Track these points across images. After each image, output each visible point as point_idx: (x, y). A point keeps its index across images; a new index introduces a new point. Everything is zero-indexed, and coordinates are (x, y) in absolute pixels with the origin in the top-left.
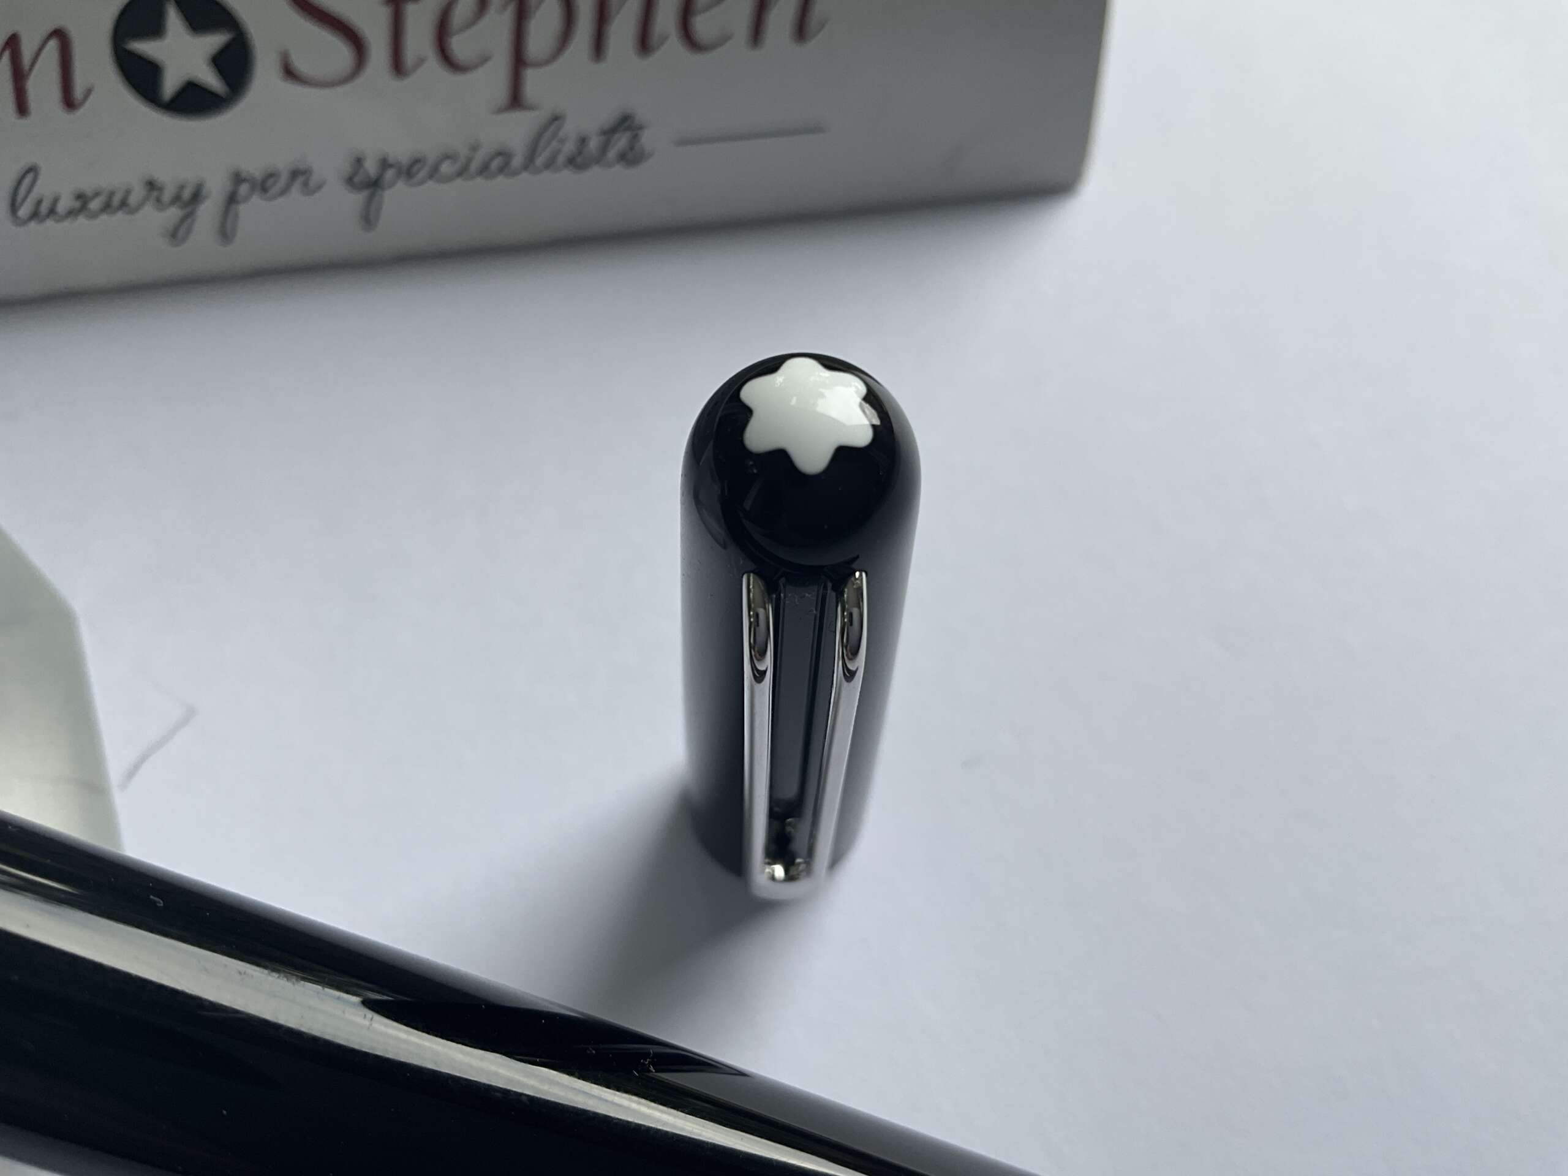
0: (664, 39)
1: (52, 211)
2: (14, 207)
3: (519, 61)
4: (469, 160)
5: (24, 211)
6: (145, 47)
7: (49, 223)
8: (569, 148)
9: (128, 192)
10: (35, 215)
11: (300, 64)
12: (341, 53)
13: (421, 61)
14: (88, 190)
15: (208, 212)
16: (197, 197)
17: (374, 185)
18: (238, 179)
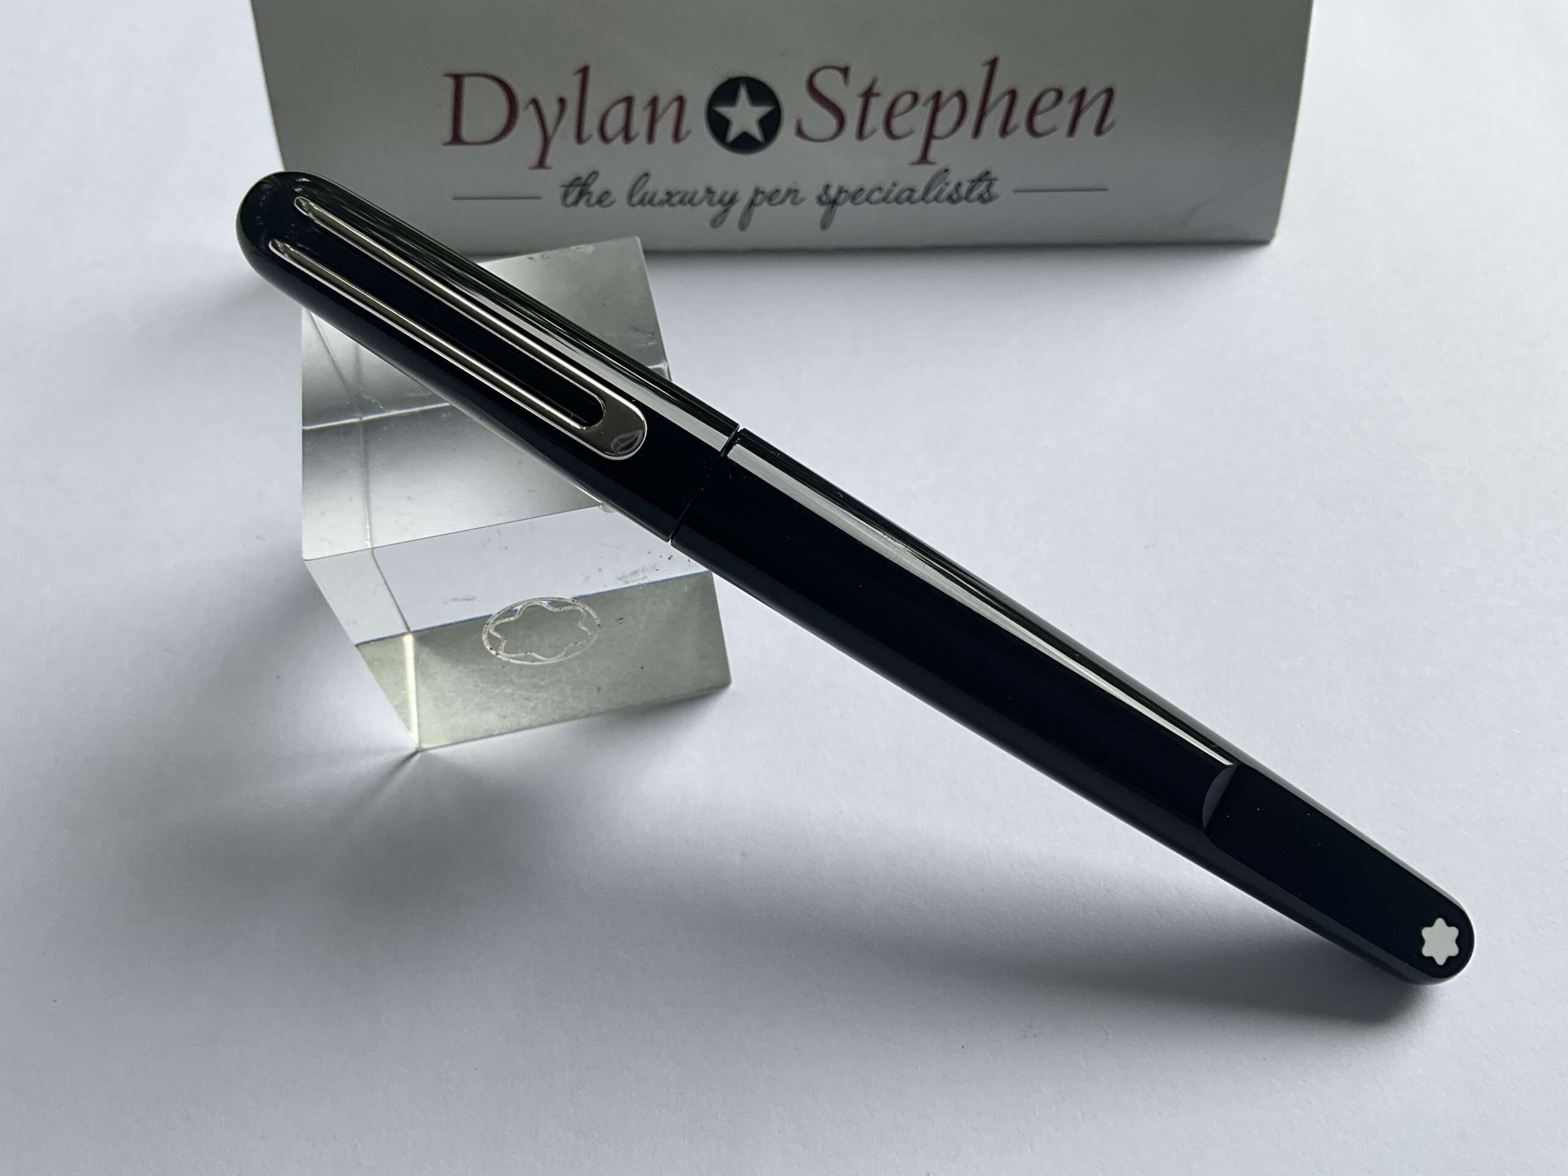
0: (1016, 127)
1: (651, 202)
2: (631, 196)
3: (930, 136)
4: (890, 192)
5: (636, 199)
6: (724, 110)
7: (648, 207)
8: (951, 188)
9: (695, 193)
10: (641, 202)
11: (807, 129)
12: (832, 122)
13: (874, 131)
14: (674, 191)
15: (737, 210)
16: (732, 201)
17: (834, 203)
18: (757, 192)
